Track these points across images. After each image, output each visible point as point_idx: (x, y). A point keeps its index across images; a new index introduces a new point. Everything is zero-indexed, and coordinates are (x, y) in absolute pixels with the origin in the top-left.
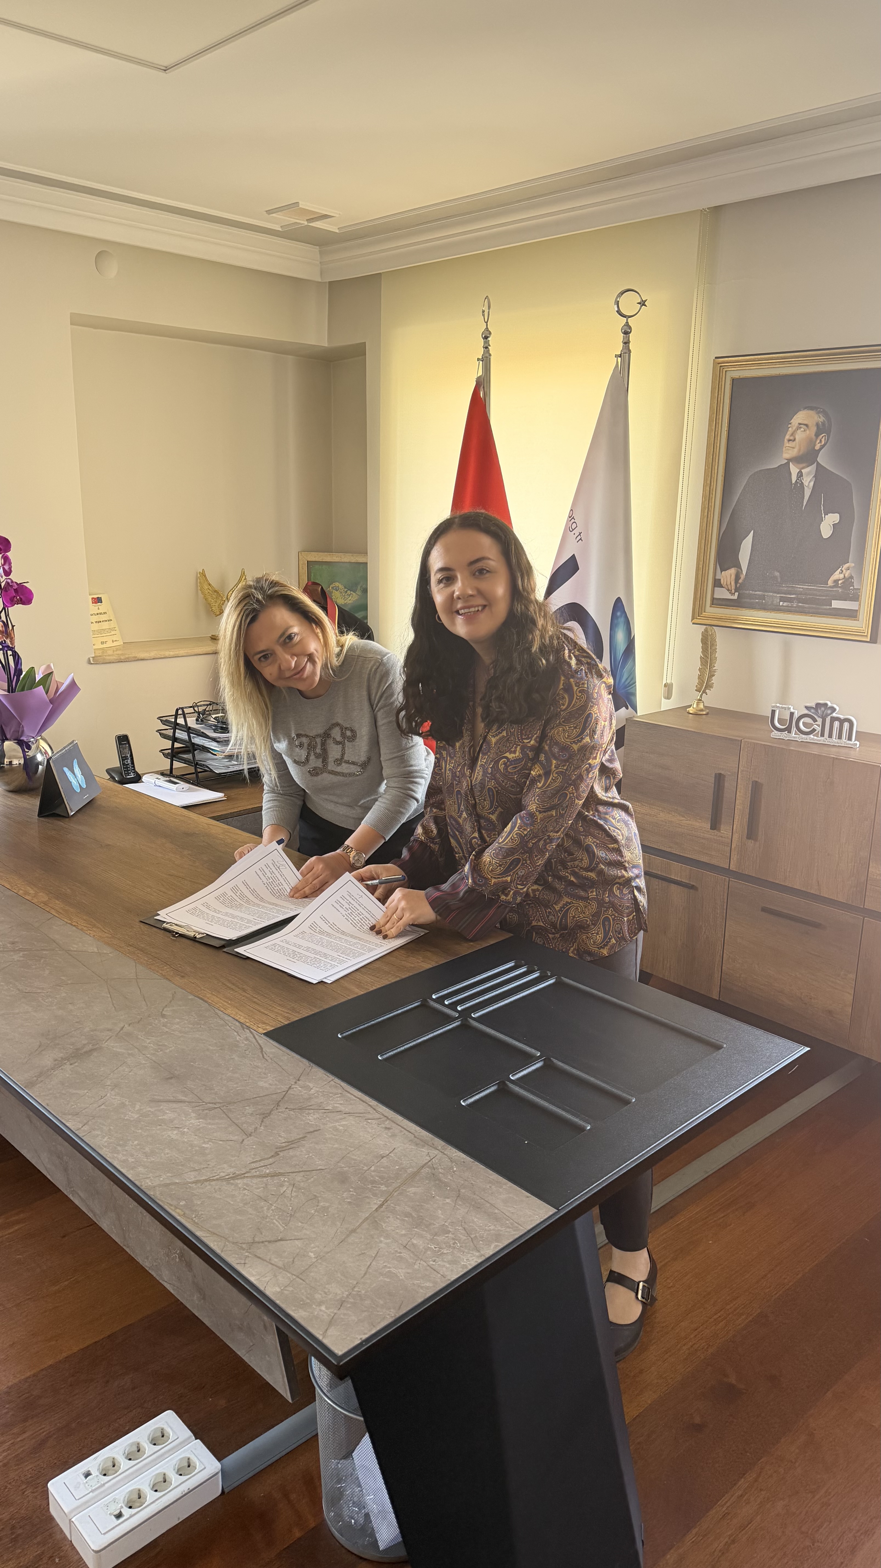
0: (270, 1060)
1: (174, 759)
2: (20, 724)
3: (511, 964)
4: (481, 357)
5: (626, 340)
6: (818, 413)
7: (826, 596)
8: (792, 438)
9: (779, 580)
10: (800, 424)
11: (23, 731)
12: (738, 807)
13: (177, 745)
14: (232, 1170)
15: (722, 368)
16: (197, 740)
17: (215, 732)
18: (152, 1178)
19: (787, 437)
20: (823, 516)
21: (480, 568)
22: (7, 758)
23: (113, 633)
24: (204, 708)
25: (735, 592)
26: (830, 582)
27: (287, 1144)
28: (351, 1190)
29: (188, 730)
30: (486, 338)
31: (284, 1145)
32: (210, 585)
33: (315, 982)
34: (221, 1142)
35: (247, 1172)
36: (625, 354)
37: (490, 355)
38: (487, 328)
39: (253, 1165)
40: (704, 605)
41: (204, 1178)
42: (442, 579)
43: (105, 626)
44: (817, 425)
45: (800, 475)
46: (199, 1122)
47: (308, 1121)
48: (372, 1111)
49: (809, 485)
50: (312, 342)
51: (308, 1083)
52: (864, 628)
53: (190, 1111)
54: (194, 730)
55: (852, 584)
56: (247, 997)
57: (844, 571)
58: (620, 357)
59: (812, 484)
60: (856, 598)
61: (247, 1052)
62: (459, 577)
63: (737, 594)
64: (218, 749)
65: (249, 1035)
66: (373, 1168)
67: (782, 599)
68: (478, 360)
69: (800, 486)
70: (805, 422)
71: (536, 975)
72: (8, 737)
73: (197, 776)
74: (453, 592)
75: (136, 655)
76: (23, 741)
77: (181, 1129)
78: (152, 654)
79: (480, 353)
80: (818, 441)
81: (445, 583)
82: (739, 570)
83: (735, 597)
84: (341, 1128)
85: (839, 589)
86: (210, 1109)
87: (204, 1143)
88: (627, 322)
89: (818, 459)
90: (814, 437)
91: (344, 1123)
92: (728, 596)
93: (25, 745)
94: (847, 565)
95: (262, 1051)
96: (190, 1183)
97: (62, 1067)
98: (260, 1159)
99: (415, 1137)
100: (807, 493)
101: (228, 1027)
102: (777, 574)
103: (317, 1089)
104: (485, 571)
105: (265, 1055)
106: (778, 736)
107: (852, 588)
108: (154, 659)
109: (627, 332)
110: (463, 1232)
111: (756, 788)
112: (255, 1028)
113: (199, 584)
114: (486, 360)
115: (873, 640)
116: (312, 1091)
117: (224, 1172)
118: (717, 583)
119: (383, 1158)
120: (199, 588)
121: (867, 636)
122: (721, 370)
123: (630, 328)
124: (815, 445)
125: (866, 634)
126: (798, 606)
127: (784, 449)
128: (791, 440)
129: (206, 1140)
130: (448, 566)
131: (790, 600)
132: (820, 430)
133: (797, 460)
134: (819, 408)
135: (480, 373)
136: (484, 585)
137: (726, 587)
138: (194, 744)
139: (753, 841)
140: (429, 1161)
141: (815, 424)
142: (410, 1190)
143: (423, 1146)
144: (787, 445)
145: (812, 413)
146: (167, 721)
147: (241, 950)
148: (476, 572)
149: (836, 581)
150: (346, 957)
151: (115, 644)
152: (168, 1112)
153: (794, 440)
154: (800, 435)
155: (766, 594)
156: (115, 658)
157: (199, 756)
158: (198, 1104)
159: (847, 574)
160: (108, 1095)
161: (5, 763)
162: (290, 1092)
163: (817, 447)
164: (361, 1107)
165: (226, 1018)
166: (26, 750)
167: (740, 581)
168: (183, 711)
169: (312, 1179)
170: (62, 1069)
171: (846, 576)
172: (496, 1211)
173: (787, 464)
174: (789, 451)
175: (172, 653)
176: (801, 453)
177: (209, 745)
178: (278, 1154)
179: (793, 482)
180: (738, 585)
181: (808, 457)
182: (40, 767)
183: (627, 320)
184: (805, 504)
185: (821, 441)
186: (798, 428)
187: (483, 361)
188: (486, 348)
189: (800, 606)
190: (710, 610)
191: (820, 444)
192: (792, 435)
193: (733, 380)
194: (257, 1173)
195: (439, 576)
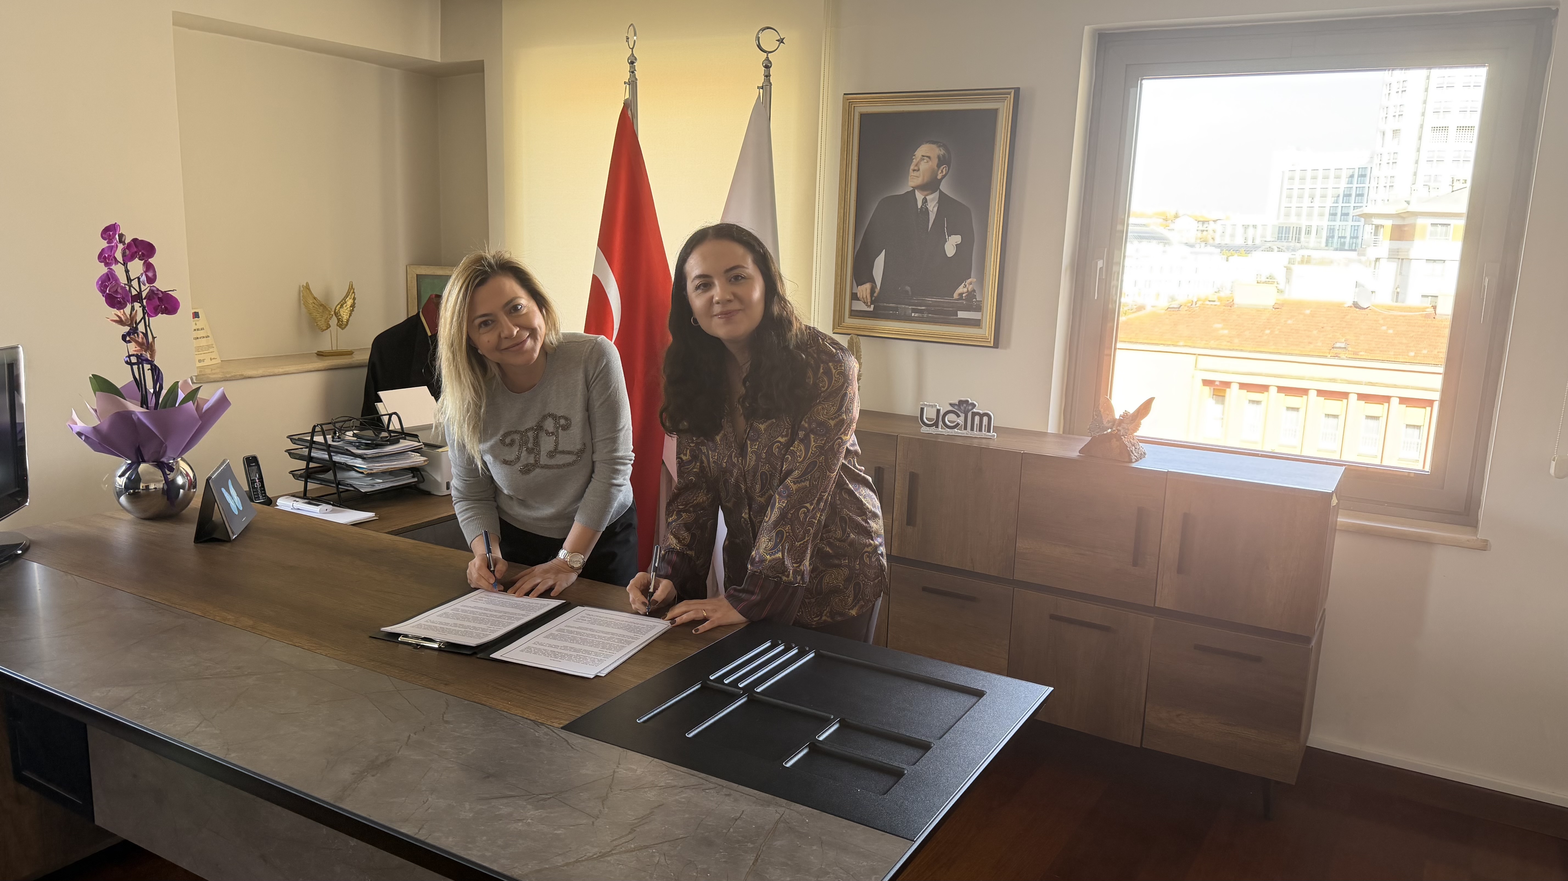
0: (581, 750)
1: (308, 480)
2: (162, 443)
3: (768, 644)
4: (627, 81)
5: (767, 74)
6: (939, 147)
7: (952, 308)
8: (916, 168)
9: (910, 293)
10: (923, 156)
11: (165, 452)
12: (897, 496)
13: (312, 465)
14: (596, 850)
15: (850, 103)
16: (337, 458)
17: (358, 449)
18: (520, 867)
19: (912, 167)
20: (947, 237)
21: (736, 274)
22: (143, 483)
23: (211, 350)
24: (341, 424)
25: (871, 304)
26: (956, 296)
27: (638, 820)
28: (721, 851)
29: (327, 448)
30: (632, 63)
31: (636, 821)
32: (315, 298)
33: (592, 677)
34: (571, 827)
35: (613, 850)
36: (767, 87)
37: (636, 79)
38: (632, 54)
39: (614, 842)
40: (843, 316)
41: (572, 860)
42: (700, 285)
43: (203, 342)
44: (939, 157)
45: (925, 201)
46: (539, 812)
47: (649, 799)
48: (704, 782)
49: (933, 210)
50: (426, 57)
51: (630, 766)
52: (987, 335)
53: (525, 804)
54: (335, 447)
55: (975, 297)
56: (525, 697)
57: (967, 286)
58: (762, 88)
59: (936, 209)
60: (978, 308)
61: (554, 746)
62: (716, 282)
63: (872, 306)
64: (365, 467)
65: (546, 730)
66: (731, 830)
67: (914, 311)
68: (625, 84)
69: (926, 212)
70: (928, 155)
71: (795, 651)
72: (146, 458)
73: (339, 496)
74: (712, 297)
75: (243, 373)
76: (163, 463)
77: (525, 821)
78: (260, 372)
79: (627, 77)
80: (940, 171)
81: (702, 289)
82: (874, 284)
83: (871, 309)
84: (683, 800)
85: (963, 301)
86: (545, 800)
87: (555, 830)
88: (767, 57)
89: (940, 187)
90: (936, 168)
91: (684, 795)
92: (866, 308)
93: (164, 467)
94: (969, 280)
95: (568, 743)
96: (561, 866)
97: (364, 779)
98: (619, 836)
99: (757, 799)
100: (932, 217)
101: (520, 725)
102: (908, 288)
103: (642, 770)
104: (740, 278)
105: (573, 746)
106: (928, 431)
107: (974, 300)
108: (262, 376)
109: (767, 67)
110: (842, 871)
111: (913, 478)
112: (549, 723)
113: (302, 298)
114: (632, 84)
115: (996, 345)
116: (638, 772)
117: (590, 853)
118: (854, 297)
119: (736, 820)
120: (302, 302)
121: (990, 342)
122: (850, 105)
123: (770, 62)
124: (937, 175)
125: (989, 340)
126: (928, 317)
127: (910, 177)
128: (916, 170)
129: (556, 827)
130: (705, 273)
131: (921, 311)
132: (942, 161)
133: (923, 187)
134: (939, 142)
135: (627, 96)
136: (739, 290)
137: (862, 300)
138: (335, 462)
139: (912, 527)
140: (781, 817)
141: (936, 156)
142: (775, 843)
143: (769, 806)
144: (913, 174)
145: (934, 146)
146: (299, 439)
147: (496, 655)
148: (732, 278)
149: (961, 295)
150: (608, 651)
151: (214, 362)
152: (501, 807)
153: (919, 170)
154: (924, 166)
155: (899, 306)
156: (220, 376)
157: (341, 475)
158: (530, 797)
159: (970, 288)
160: (430, 799)
161: (141, 487)
162: (616, 775)
163: (939, 177)
164: (693, 781)
165: (515, 717)
166: (168, 472)
167: (875, 295)
168: (322, 428)
169: (679, 847)
170: (365, 781)
171: (969, 289)
172: (862, 850)
173: (913, 192)
174: (914, 179)
175: (281, 370)
176: (925, 181)
177: (351, 463)
178: (635, 831)
179: (919, 207)
180: (873, 298)
181: (931, 185)
182: (181, 491)
183: (767, 55)
184: (930, 226)
185: (942, 171)
186: (922, 159)
187: (629, 85)
188: (633, 72)
189: (930, 317)
190: (849, 321)
191: (941, 174)
192: (916, 165)
193: (863, 116)
194: (623, 849)
195: (697, 282)
